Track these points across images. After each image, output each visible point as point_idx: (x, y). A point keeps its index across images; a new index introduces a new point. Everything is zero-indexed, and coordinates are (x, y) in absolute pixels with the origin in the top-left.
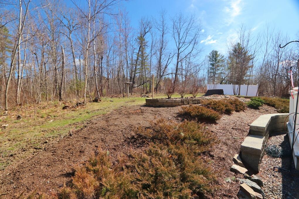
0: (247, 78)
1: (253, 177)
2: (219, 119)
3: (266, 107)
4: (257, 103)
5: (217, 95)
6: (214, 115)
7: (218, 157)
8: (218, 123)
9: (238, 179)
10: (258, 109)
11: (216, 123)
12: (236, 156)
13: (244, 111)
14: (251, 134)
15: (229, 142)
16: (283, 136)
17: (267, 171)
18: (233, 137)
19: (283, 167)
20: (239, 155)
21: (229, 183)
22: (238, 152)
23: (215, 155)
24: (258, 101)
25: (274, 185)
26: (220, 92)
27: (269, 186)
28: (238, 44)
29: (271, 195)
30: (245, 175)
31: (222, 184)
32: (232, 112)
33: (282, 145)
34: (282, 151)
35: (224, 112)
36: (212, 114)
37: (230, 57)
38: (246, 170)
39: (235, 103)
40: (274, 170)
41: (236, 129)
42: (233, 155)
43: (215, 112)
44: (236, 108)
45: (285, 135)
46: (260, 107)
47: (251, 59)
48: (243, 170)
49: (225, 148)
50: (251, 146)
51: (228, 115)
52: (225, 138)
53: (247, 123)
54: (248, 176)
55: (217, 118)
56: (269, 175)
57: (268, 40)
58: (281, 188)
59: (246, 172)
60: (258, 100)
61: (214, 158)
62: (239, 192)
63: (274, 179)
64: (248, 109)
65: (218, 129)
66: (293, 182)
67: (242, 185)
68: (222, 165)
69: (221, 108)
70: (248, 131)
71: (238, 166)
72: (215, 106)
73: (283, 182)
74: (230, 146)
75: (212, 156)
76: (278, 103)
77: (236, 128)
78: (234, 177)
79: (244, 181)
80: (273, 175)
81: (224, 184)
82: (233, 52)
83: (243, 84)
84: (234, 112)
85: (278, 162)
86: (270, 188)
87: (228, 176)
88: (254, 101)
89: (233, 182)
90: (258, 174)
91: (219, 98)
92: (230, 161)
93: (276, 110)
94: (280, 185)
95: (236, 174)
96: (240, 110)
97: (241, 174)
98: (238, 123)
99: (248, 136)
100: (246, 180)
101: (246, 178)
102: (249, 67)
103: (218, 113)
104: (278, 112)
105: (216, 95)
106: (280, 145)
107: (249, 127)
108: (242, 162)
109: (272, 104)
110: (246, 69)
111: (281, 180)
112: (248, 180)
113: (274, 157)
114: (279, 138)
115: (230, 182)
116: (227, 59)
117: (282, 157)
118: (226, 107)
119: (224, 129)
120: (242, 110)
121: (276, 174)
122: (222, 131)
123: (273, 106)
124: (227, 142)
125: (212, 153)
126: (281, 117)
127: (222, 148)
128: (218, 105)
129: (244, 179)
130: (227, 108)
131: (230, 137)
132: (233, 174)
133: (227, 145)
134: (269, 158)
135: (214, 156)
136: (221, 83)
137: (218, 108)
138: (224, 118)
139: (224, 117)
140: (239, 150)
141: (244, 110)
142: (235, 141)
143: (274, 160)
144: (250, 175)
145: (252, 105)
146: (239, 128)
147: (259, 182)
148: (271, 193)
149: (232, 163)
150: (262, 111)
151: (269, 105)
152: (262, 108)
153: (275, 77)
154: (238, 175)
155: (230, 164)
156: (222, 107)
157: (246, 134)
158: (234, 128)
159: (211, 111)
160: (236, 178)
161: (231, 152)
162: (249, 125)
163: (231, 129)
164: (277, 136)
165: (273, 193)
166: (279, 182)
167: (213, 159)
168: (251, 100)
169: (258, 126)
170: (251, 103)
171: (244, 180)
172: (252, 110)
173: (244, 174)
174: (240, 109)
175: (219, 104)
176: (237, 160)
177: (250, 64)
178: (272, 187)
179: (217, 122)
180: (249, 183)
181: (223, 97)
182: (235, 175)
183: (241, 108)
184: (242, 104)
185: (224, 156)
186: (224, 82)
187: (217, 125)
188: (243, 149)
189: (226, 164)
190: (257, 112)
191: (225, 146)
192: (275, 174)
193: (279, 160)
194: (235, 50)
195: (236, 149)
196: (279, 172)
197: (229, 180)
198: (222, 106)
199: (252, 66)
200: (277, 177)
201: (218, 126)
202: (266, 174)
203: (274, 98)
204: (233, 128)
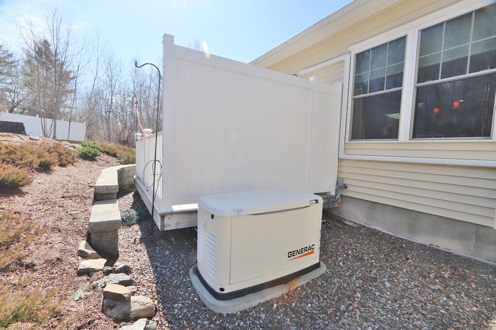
0: (67, 110)
1: (116, 266)
2: (29, 183)
3: (105, 157)
4: (93, 150)
5: (10, 134)
6: (15, 177)
7: (46, 261)
8: (27, 193)
9: (94, 283)
10: (95, 160)
11: (22, 194)
12: (82, 245)
13: (73, 165)
14: (98, 201)
15: (63, 225)
16: (131, 195)
17: (128, 248)
18: (67, 212)
19: (143, 234)
20: (87, 241)
21: (81, 299)
22: (83, 237)
23: (36, 262)
24: (94, 148)
25: (141, 262)
26: (18, 129)
27: (137, 267)
28: (46, 42)
29: (142, 279)
30: (104, 270)
31: (68, 311)
32: (52, 168)
33: (134, 206)
34: (138, 215)
35: (36, 169)
36: (10, 175)
37: (29, 62)
38: (104, 261)
39: (56, 151)
40: (135, 244)
41: (70, 198)
42: (76, 245)
43: (17, 169)
44: (60, 160)
45: (133, 193)
46: (98, 157)
47: (73, 78)
48: (99, 263)
49: (56, 238)
50: (105, 219)
51: (47, 174)
52: (51, 219)
53: (86, 183)
54: (110, 268)
55: (24, 181)
56: (132, 253)
57: (99, 56)
58: (148, 263)
59: (106, 265)
60: (93, 146)
61: (36, 268)
62: (103, 304)
63: (139, 255)
64: (80, 160)
65: (30, 204)
66: (157, 247)
67: (106, 289)
68: (59, 273)
69: (29, 160)
70: (92, 196)
71: (90, 260)
72: (11, 156)
73: (148, 253)
74: (66, 230)
75: (31, 267)
76: (119, 152)
77: (70, 195)
78: (88, 283)
79: (107, 280)
80: (136, 251)
81: (73, 307)
82: (33, 54)
83: (60, 119)
84: (56, 168)
85: (136, 231)
86: (139, 270)
87: (76, 289)
88: (87, 147)
89: (88, 294)
90: (119, 258)
91: (16, 141)
92: (73, 259)
93: (118, 160)
94: (147, 260)
95: (90, 276)
96: (67, 163)
97: (98, 270)
98: (71, 185)
99: (93, 204)
100: (108, 277)
101: (107, 273)
102: (71, 91)
103: (23, 172)
104: (121, 164)
105: (6, 134)
106: (131, 208)
107: (92, 189)
108: (96, 251)
109: (113, 152)
110: (65, 93)
111: (146, 252)
112: (112, 276)
113: (130, 226)
114: (127, 199)
115: (83, 296)
116: (21, 63)
117: (139, 222)
118: (39, 157)
119: (45, 202)
120: (70, 162)
121: (139, 247)
122: (41, 206)
123: (114, 155)
124: (58, 225)
125: (28, 261)
126: (126, 169)
127: (49, 240)
128: (20, 154)
129: (105, 277)
130: (44, 160)
131: (62, 214)
132: (85, 278)
133: (60, 231)
134: (124, 230)
135: (34, 265)
136: (11, 111)
137: (21, 159)
138: (39, 181)
139: (39, 179)
140: (85, 232)
141: (75, 162)
142: (73, 219)
143: (131, 229)
144: (112, 265)
145: (85, 154)
146: (76, 194)
147: (126, 270)
148: (141, 276)
149: (78, 260)
150: (102, 163)
151: (108, 153)
152: (100, 158)
153: (109, 114)
154: (95, 276)
155: (75, 264)
156: (31, 158)
157: (90, 201)
158: (65, 195)
159: (4, 169)
160: (92, 282)
161: (71, 241)
162: (90, 186)
163: (60, 199)
164: (124, 197)
165: (143, 274)
166: (144, 256)
167: (34, 271)
168: (83, 146)
169: (108, 185)
170: (84, 152)
171: (105, 279)
172: (87, 162)
173: (102, 270)
174: (67, 161)
175: (22, 152)
176: (86, 251)
177: (71, 86)
178: (140, 267)
179: (24, 189)
180: (114, 279)
181: (26, 139)
182: (88, 278)
183: (69, 159)
184: (69, 152)
185: (58, 255)
186: (16, 109)
187: (26, 196)
188: (94, 228)
189: (67, 268)
190: (94, 165)
191: (55, 234)
192: (137, 249)
193: (136, 227)
194: (39, 53)
195: (79, 232)
196: (141, 243)
197: (80, 293)
198: (31, 156)
199: (74, 91)
200: (141, 250)
201: (28, 199)
202: (127, 253)
203: (112, 146)
204: (63, 197)
